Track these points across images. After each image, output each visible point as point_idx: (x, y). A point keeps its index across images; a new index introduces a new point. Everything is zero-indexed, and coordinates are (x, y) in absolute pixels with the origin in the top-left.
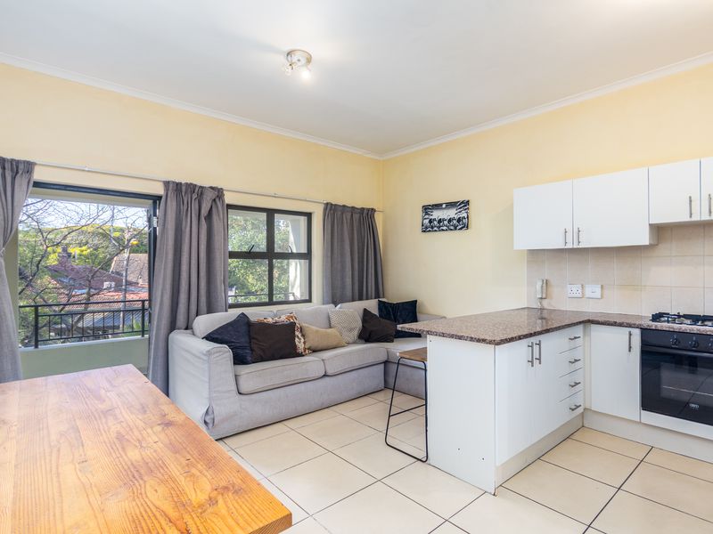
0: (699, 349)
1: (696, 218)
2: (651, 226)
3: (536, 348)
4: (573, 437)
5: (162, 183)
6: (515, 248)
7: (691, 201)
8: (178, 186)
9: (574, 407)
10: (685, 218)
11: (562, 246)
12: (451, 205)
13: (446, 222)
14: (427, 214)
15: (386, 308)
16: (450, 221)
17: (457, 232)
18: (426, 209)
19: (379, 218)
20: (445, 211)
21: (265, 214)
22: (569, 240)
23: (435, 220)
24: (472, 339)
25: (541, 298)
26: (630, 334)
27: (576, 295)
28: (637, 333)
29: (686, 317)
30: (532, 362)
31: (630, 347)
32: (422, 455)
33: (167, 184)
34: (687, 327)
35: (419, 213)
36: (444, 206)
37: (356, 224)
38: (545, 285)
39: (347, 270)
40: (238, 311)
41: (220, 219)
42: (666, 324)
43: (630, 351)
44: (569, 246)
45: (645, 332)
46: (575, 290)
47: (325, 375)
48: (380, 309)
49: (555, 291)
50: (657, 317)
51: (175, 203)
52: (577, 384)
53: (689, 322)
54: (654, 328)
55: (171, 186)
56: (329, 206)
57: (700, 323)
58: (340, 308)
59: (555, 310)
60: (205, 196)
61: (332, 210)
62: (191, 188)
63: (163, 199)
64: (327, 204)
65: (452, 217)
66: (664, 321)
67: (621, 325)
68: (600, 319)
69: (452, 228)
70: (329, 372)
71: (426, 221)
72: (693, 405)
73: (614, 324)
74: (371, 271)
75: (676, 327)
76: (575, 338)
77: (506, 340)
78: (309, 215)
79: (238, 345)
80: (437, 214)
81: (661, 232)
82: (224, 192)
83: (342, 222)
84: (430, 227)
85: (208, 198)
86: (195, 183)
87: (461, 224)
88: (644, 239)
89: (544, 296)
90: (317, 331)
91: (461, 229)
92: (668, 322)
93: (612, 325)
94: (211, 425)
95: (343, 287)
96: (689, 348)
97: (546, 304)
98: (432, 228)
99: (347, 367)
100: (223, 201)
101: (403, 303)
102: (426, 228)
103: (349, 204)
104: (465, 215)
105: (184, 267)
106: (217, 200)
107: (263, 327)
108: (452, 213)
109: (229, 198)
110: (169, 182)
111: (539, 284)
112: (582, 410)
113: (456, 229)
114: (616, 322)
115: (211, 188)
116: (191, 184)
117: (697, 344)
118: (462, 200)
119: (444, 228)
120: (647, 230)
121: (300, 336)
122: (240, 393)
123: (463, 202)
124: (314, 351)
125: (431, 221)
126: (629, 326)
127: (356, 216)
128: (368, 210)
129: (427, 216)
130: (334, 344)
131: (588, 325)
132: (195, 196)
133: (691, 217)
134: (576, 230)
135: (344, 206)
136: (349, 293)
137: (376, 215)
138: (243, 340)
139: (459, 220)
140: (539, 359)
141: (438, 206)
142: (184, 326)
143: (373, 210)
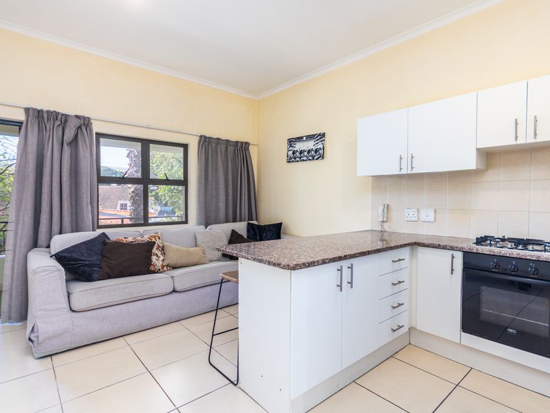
0: (518, 273)
1: (521, 141)
2: (478, 150)
3: (346, 272)
4: (396, 356)
5: (23, 111)
6: (358, 175)
7: (517, 124)
8: (39, 113)
9: (395, 328)
10: (511, 142)
11: (397, 172)
12: (310, 137)
13: (306, 153)
14: (291, 146)
15: (254, 229)
16: (309, 152)
17: (315, 161)
18: (290, 142)
19: (253, 152)
20: (305, 143)
21: (140, 144)
22: (404, 165)
23: (297, 151)
24: (269, 263)
25: (383, 222)
26: (453, 257)
27: (411, 219)
28: (459, 257)
29: (510, 240)
30: (340, 286)
31: (452, 270)
32: (234, 379)
33: (27, 110)
34: (508, 251)
35: (285, 145)
36: (305, 138)
37: (230, 155)
38: (386, 209)
39: (221, 195)
40: (99, 231)
41: (86, 146)
42: (488, 248)
43: (452, 273)
44: (404, 172)
45: (467, 254)
46: (411, 214)
47: (174, 291)
48: (248, 231)
49: (394, 215)
50: (481, 241)
51: (36, 129)
52: (400, 305)
53: (509, 245)
54: (475, 251)
55: (31, 112)
56: (203, 139)
57: (520, 247)
58: (210, 229)
59: (394, 233)
60: (68, 124)
61: (205, 142)
62: (54, 115)
63: (24, 125)
64: (201, 136)
65: (310, 148)
66: (486, 245)
67: (444, 248)
68: (425, 242)
69: (311, 158)
70: (178, 289)
71: (291, 153)
72: (511, 330)
73: (438, 247)
74: (245, 197)
75: (496, 250)
76: (400, 260)
77: (304, 264)
78: (185, 147)
79: (87, 262)
80: (299, 146)
81: (490, 157)
82: (92, 121)
83: (217, 153)
84: (294, 157)
85: (72, 126)
86: (58, 111)
87: (318, 155)
88: (471, 163)
89: (385, 220)
90: (177, 250)
91: (317, 159)
92: (491, 245)
93: (436, 247)
94: (35, 343)
95: (217, 210)
96: (509, 272)
97: (386, 227)
98: (295, 158)
99: (197, 283)
100: (91, 131)
101: (269, 226)
102: (291, 159)
103: (224, 137)
104: (321, 146)
105: (45, 190)
106: (84, 129)
107: (119, 245)
108: (310, 145)
109: (97, 127)
110: (29, 109)
111: (381, 208)
112: (407, 330)
113: (313, 159)
114: (439, 245)
115: (77, 117)
116: (54, 112)
117: (516, 269)
118: (319, 133)
119: (305, 158)
120: (474, 154)
121: (159, 254)
122: (73, 311)
123: (319, 135)
124: (174, 268)
125: (294, 153)
126: (452, 248)
127: (231, 149)
128: (242, 143)
129: (291, 148)
130: (195, 261)
131: (415, 247)
132: (58, 123)
133: (516, 140)
134: (410, 156)
135: (218, 139)
136: (222, 215)
137: (251, 148)
138: (95, 258)
139: (316, 151)
140: (351, 283)
141: (299, 139)
142: (45, 244)
143: (247, 144)
